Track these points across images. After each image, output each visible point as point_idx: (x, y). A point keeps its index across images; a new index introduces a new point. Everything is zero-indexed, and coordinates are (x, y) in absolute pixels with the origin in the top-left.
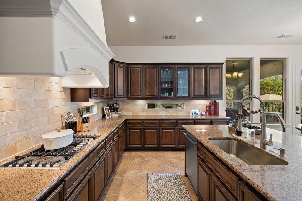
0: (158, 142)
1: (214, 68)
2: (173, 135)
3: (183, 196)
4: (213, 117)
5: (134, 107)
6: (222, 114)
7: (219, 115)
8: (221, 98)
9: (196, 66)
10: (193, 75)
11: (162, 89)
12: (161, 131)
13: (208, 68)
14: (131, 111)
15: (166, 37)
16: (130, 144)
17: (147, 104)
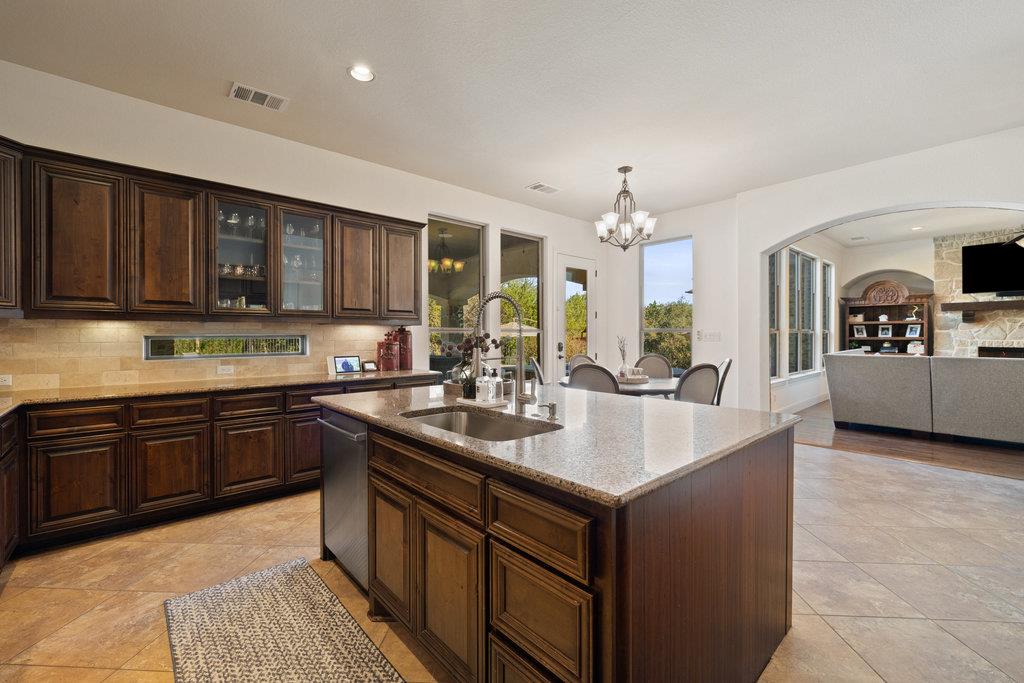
0: (207, 478)
1: (399, 233)
2: (271, 445)
3: (322, 615)
4: (396, 374)
5: (71, 354)
6: (420, 365)
7: (414, 367)
8: (418, 321)
9: (347, 218)
10: (338, 245)
11: (223, 280)
12: (217, 435)
13: (384, 233)
14: (50, 372)
15: (241, 94)
16: (48, 518)
17: (146, 338)
